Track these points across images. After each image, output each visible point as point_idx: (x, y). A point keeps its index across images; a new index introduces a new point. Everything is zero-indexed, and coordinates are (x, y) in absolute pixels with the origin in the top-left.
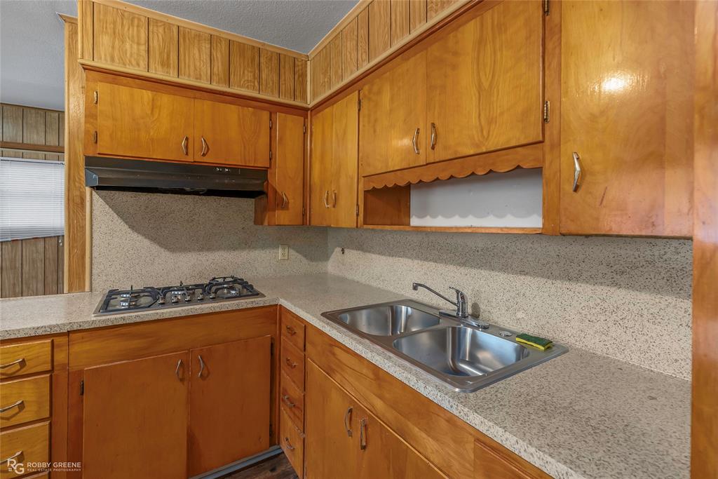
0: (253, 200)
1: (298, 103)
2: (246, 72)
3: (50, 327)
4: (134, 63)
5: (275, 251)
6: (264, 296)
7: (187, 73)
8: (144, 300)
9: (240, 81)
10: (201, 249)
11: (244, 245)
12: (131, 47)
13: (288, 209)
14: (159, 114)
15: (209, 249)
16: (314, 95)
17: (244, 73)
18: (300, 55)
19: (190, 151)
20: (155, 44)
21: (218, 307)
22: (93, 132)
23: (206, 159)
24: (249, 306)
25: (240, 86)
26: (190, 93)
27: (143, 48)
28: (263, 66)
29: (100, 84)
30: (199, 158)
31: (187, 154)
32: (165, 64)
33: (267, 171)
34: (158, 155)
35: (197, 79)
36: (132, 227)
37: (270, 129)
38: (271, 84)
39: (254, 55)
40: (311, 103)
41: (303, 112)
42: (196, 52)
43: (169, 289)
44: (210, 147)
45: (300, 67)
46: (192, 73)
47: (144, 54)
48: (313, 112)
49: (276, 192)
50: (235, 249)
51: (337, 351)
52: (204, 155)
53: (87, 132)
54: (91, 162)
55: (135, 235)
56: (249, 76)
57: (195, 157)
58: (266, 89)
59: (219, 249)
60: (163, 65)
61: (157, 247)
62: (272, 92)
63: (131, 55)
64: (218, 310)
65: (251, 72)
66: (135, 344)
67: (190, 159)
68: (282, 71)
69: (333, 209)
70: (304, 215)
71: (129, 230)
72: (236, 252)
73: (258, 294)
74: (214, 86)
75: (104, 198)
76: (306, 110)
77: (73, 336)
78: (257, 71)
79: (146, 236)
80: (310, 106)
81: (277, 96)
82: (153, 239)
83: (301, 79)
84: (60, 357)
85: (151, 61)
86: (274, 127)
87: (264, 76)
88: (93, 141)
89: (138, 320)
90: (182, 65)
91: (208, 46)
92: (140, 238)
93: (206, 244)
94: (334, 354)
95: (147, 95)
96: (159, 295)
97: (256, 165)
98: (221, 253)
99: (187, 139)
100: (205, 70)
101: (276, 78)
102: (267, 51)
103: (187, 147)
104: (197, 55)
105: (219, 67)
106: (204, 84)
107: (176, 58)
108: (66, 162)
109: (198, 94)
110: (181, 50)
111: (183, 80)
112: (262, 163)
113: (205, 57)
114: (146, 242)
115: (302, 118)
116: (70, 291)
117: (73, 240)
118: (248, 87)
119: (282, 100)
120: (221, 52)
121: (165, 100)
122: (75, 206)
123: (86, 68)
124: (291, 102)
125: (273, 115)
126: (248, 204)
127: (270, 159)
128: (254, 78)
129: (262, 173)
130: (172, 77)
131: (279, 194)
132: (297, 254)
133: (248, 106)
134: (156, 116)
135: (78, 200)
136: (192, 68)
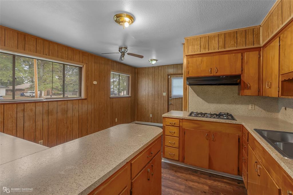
0: (237, 86)
1: (256, 46)
2: (231, 42)
3: (179, 117)
4: (197, 51)
5: (248, 106)
6: (237, 121)
7: (211, 49)
8: (200, 115)
9: (229, 45)
10: (218, 103)
11: (233, 103)
12: (196, 47)
13: (250, 89)
14: (203, 63)
15: (220, 103)
16: (263, 41)
17: (230, 42)
18: (256, 26)
19: (212, 72)
20: (202, 44)
21: (219, 121)
22: (188, 71)
23: (217, 74)
24: (230, 122)
25: (229, 47)
26: (212, 54)
27: (199, 46)
28: (238, 37)
29: (189, 59)
30: (215, 74)
31: (211, 73)
32: (205, 48)
33: (240, 75)
34: (203, 75)
35: (214, 49)
36: (198, 95)
37: (242, 59)
38: (242, 42)
39: (234, 35)
40: (262, 44)
41: (259, 49)
42: (214, 41)
43: (206, 114)
44: (218, 70)
45: (256, 31)
46: (212, 48)
47: (199, 48)
48: (264, 48)
49: (245, 83)
50: (230, 104)
51: (255, 142)
52: (216, 73)
53: (187, 71)
54: (188, 79)
55: (198, 97)
56: (232, 42)
57: (214, 74)
58: (240, 45)
59: (224, 103)
60: (204, 49)
61: (204, 101)
62: (243, 45)
63: (196, 49)
64: (218, 122)
65: (233, 41)
66: (196, 126)
67: (212, 75)
68: (247, 36)
69: (270, 89)
70: (259, 91)
71: (197, 96)
72: (231, 105)
73: (234, 119)
74: (220, 50)
75: (191, 87)
76: (260, 48)
77: (183, 120)
78: (236, 40)
79: (201, 98)
80: (262, 46)
81: (245, 46)
82: (203, 99)
83: (257, 36)
84: (181, 124)
85: (201, 49)
86: (243, 58)
87: (239, 41)
88: (188, 73)
89: (196, 119)
90: (209, 47)
91: (217, 38)
92: (200, 98)
93: (219, 102)
94: (254, 143)
95: (200, 58)
96: (203, 115)
97: (236, 74)
98: (224, 105)
99: (211, 69)
100: (217, 46)
101: (244, 40)
102: (240, 31)
103: (211, 71)
104: (214, 42)
105: (221, 43)
106: (217, 50)
107: (208, 45)
108: (183, 77)
109: (214, 54)
110: (209, 42)
111: (210, 51)
112: (238, 72)
113: (217, 42)
114: (201, 100)
115: (258, 52)
116: (184, 111)
117: (185, 98)
118: (232, 47)
119: (247, 47)
120: (222, 39)
121: (205, 59)
122: (185, 90)
123: (187, 56)
124: (252, 47)
125: (243, 54)
126: (236, 88)
127: (242, 71)
128: (235, 43)
129: (239, 77)
130: (207, 51)
131: (246, 83)
132: (259, 108)
133: (232, 53)
134: (202, 64)
135: (186, 88)
136: (212, 47)
